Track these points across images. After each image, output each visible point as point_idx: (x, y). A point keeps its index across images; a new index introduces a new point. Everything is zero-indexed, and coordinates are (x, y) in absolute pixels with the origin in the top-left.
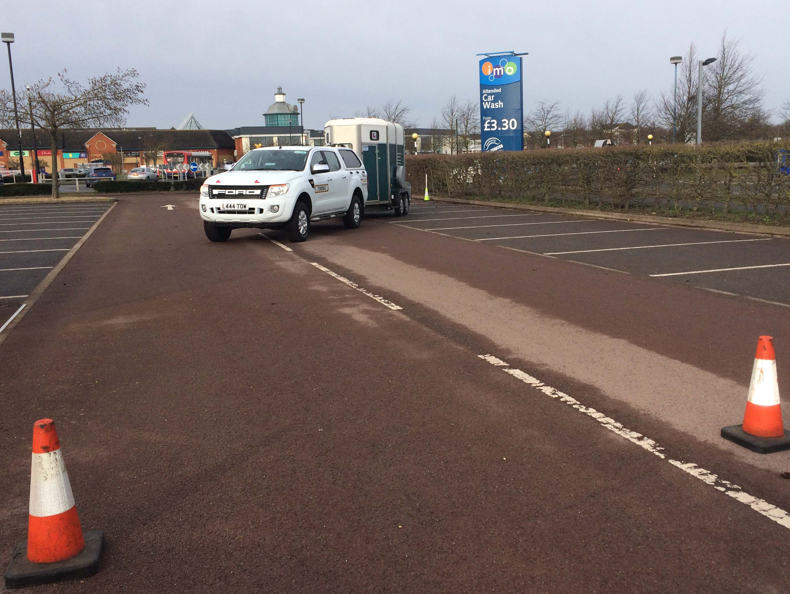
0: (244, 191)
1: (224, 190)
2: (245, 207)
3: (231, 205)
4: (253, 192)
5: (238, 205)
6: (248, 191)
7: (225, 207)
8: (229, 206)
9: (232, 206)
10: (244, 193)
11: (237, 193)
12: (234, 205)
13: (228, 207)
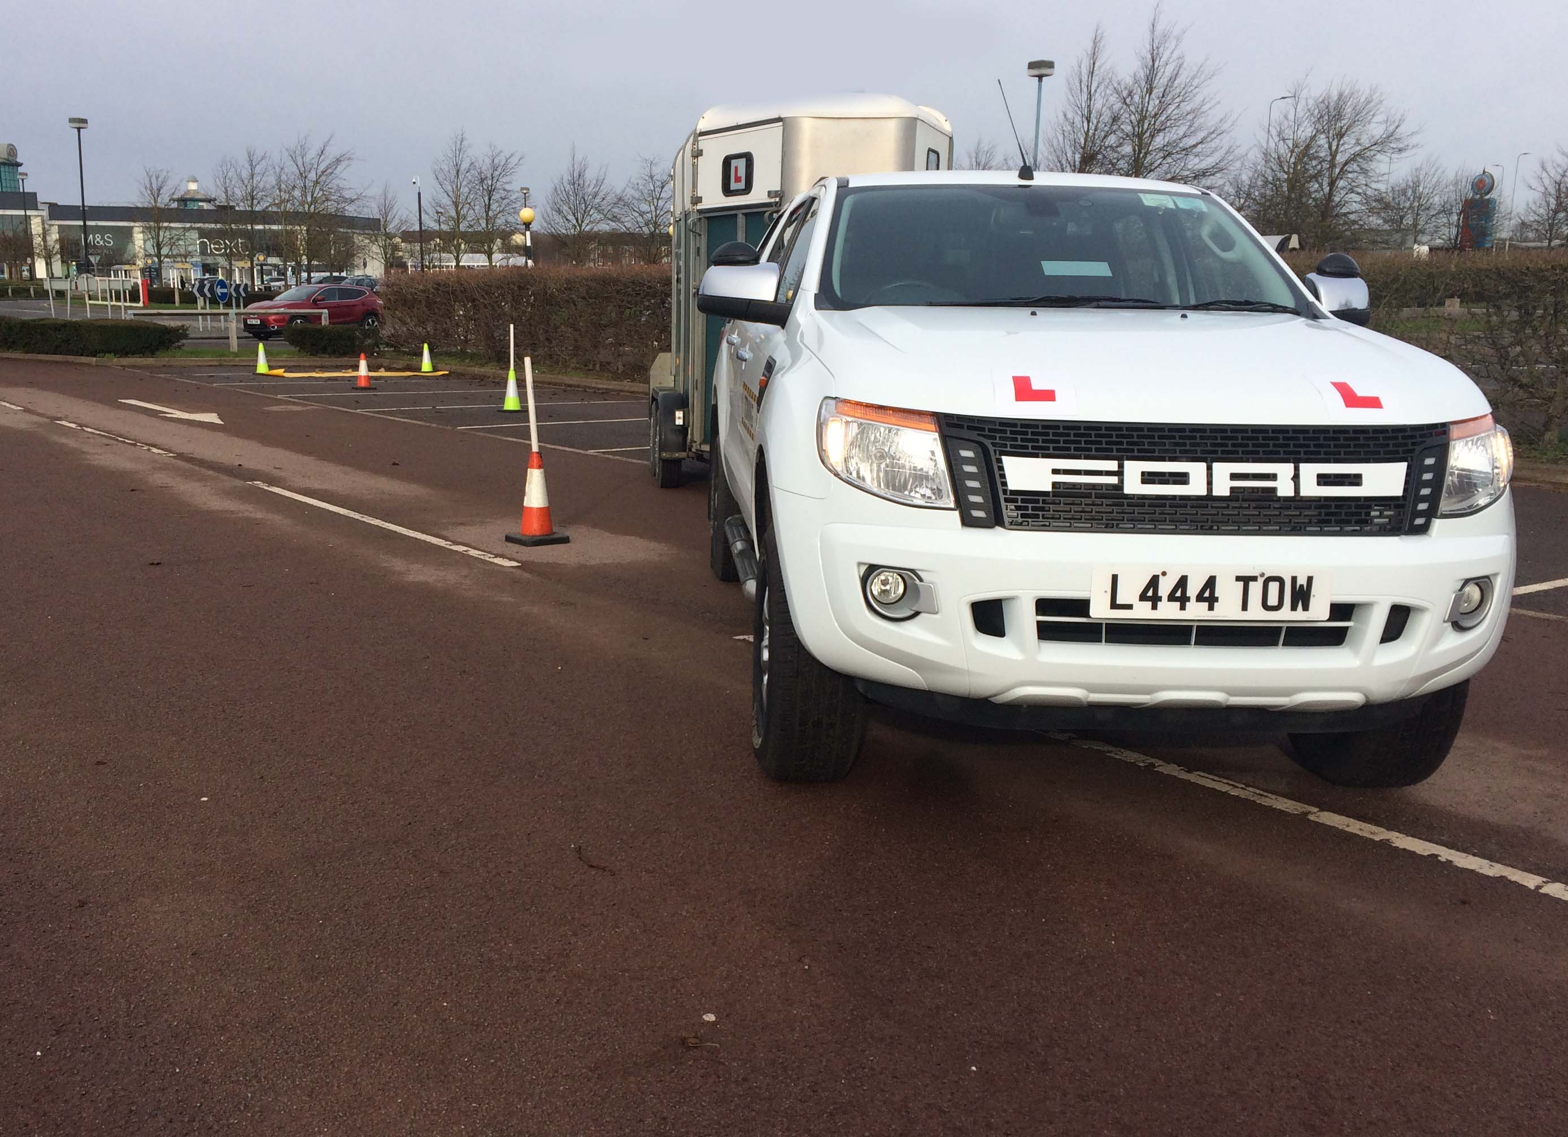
0: (1284, 471)
1: (1112, 465)
2: (1302, 596)
3: (1182, 582)
4: (1355, 480)
5: (1246, 580)
6: (1310, 471)
7: (1128, 594)
8: (1165, 588)
9: (1193, 589)
10: (1284, 488)
11: (1222, 488)
12: (1211, 583)
13: (1155, 600)
